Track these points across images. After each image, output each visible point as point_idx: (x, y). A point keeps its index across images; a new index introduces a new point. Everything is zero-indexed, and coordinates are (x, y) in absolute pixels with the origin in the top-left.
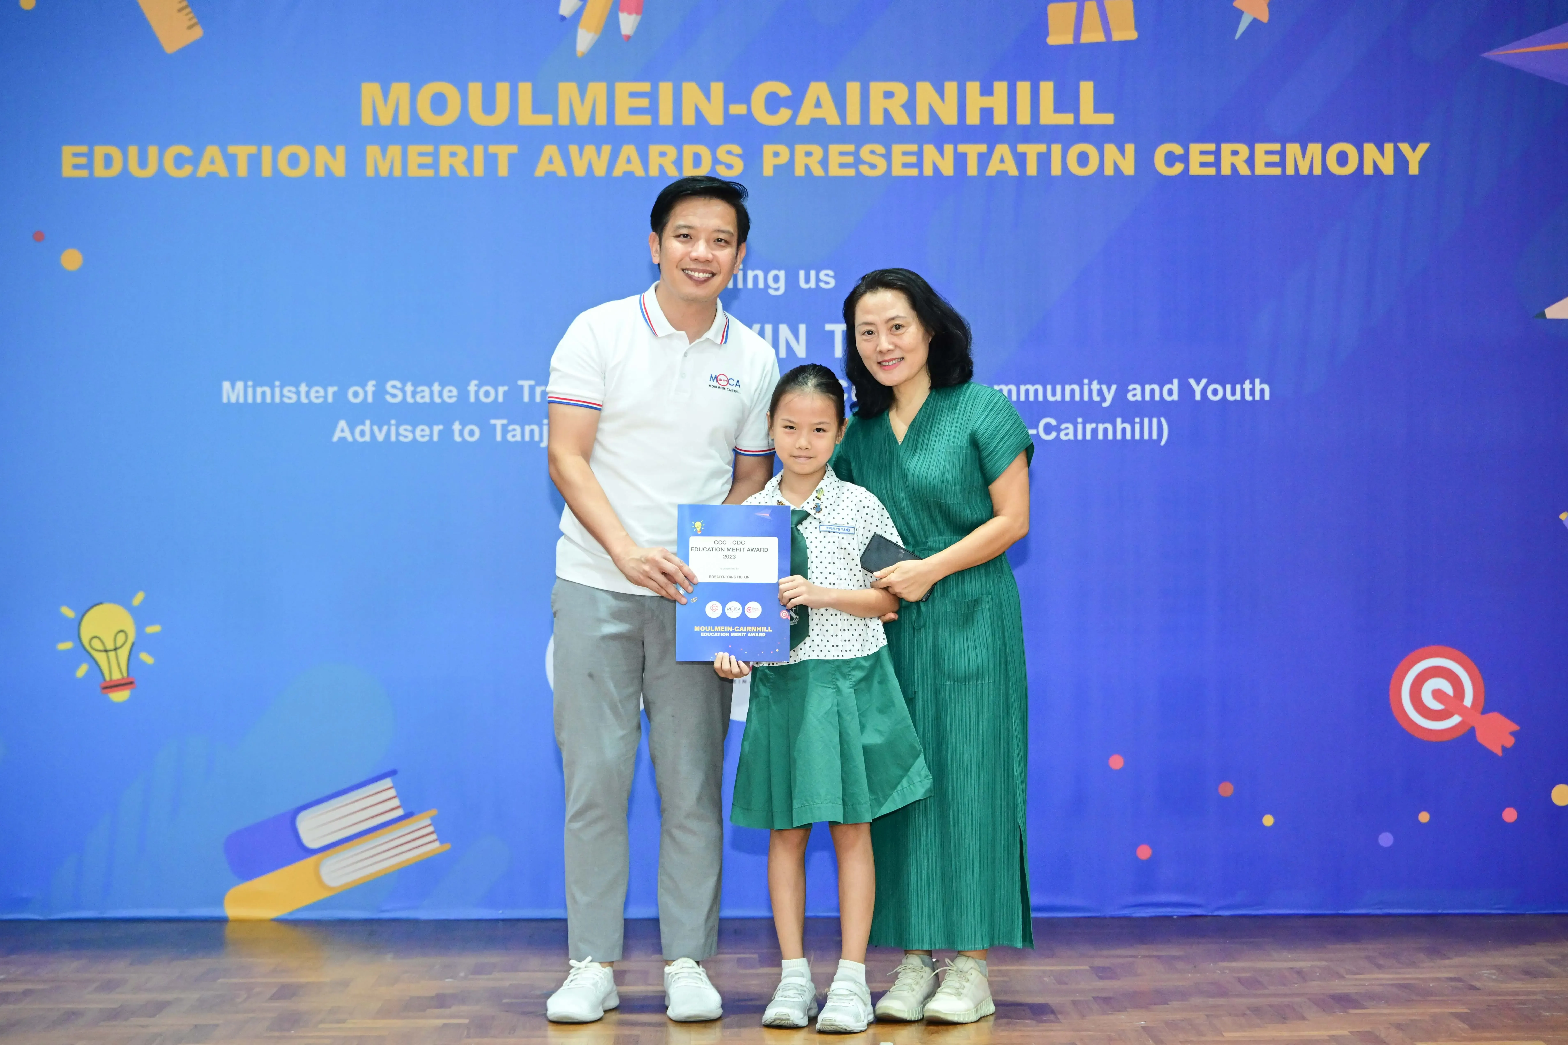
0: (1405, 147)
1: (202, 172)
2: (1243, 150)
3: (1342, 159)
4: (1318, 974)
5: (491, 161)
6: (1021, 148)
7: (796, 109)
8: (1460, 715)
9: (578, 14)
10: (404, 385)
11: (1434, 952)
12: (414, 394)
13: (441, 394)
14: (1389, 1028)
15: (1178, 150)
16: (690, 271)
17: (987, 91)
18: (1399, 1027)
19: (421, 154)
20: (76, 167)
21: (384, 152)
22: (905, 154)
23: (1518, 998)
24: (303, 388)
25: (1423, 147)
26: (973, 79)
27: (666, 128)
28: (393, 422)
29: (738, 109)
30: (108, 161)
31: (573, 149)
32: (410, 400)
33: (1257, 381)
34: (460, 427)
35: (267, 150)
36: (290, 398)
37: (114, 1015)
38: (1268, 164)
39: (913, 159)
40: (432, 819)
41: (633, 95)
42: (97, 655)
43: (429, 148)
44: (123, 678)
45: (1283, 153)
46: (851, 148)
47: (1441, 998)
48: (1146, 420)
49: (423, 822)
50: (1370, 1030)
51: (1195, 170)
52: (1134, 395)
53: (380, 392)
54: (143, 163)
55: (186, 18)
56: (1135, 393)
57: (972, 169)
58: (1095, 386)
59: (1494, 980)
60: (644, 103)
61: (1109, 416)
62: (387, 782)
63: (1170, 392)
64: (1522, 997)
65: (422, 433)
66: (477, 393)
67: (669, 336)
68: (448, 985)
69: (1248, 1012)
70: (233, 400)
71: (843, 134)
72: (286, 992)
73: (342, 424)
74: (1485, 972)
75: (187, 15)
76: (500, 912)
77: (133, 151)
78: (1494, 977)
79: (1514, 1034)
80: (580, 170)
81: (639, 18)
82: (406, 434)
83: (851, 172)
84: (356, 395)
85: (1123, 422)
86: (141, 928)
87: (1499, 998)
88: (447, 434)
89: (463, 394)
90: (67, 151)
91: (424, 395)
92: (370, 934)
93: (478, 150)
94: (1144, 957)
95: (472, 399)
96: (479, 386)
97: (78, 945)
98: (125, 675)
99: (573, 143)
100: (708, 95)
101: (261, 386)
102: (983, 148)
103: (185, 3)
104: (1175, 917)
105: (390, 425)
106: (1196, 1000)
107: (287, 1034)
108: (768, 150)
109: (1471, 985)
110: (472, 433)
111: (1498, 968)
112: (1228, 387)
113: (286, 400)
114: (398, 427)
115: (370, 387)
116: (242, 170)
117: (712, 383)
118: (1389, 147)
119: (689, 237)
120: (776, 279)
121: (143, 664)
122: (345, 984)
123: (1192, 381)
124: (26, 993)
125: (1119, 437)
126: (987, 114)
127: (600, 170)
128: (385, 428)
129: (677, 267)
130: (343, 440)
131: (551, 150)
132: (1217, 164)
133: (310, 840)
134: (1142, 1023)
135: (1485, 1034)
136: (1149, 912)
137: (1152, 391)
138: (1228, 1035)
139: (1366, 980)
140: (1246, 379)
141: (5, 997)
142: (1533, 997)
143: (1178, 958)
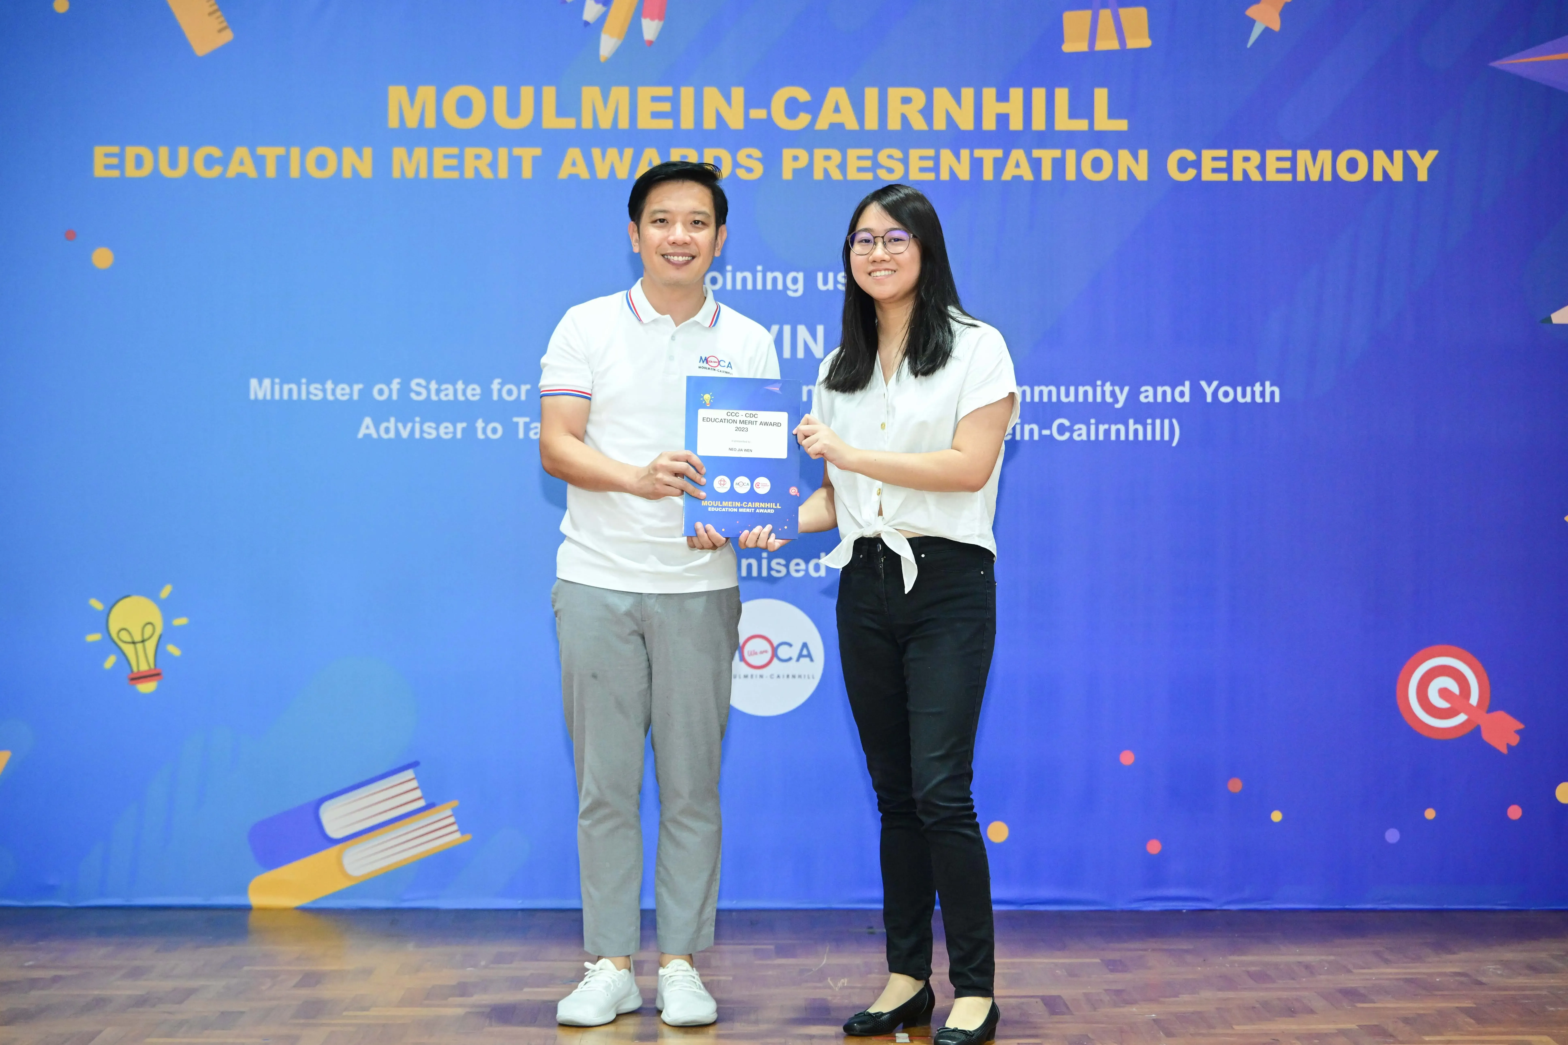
0: (1414, 154)
1: (231, 173)
2: (1255, 156)
3: (1352, 166)
4: (1326, 968)
5: (515, 163)
6: (1036, 153)
7: (815, 114)
8: (1466, 713)
9: (602, 19)
10: (428, 383)
11: (1440, 947)
12: (438, 391)
13: (464, 392)
14: (1396, 1022)
15: (1191, 156)
16: (669, 256)
17: (1002, 97)
18: (1406, 1020)
19: (446, 156)
20: (108, 167)
21: (410, 155)
22: (922, 158)
23: (1524, 993)
24: (329, 385)
25: (1432, 154)
26: (989, 85)
27: (688, 131)
28: (417, 419)
29: (758, 114)
30: (139, 161)
31: (596, 152)
32: (434, 397)
33: (1268, 384)
34: (483, 425)
35: (295, 152)
36: (316, 395)
37: (141, 1002)
38: (1279, 171)
39: (930, 164)
40: (453, 810)
41: (655, 99)
42: (124, 646)
43: (455, 151)
44: (150, 670)
45: (1293, 160)
46: (869, 152)
47: (1447, 993)
48: (1158, 422)
49: (444, 813)
50: (1378, 1024)
51: (1207, 176)
52: (1147, 397)
53: (405, 389)
54: (173, 163)
55: (216, 22)
56: (1147, 395)
57: (988, 174)
58: (1108, 387)
59: (1501, 975)
60: (666, 107)
61: (1121, 417)
62: (409, 774)
63: (1182, 394)
64: (1527, 993)
65: (446, 430)
66: (500, 391)
67: (655, 321)
68: (470, 973)
69: (1258, 1007)
70: (260, 396)
71: (860, 138)
72: (311, 979)
73: (368, 421)
74: (1491, 967)
75: (218, 18)
76: (520, 902)
77: (163, 151)
78: (1499, 972)
79: (1519, 1028)
80: (602, 173)
81: (661, 23)
82: (430, 431)
83: (868, 176)
84: (381, 392)
85: (1135, 423)
86: (167, 915)
87: (1505, 993)
88: (470, 431)
89: (487, 391)
90: (99, 152)
91: (448, 393)
92: (391, 924)
93: (503, 153)
94: (1153, 950)
95: (495, 397)
96: (502, 384)
97: (104, 932)
98: (152, 666)
99: (596, 146)
100: (728, 99)
101: (288, 382)
102: (999, 153)
103: (216, 7)
104: (1185, 911)
105: (414, 422)
106: (1206, 994)
107: (311, 1021)
108: (788, 154)
109: (1477, 980)
110: (494, 431)
111: (1502, 963)
112: (1239, 389)
113: (312, 397)
114: (422, 424)
115: (395, 384)
116: (271, 171)
117: (701, 364)
118: (1398, 154)
119: (665, 222)
120: (795, 281)
121: (170, 655)
122: (368, 972)
123: (1203, 384)
124: (56, 979)
125: (1131, 437)
126: (1003, 119)
127: (622, 173)
128: (410, 425)
129: (656, 253)
130: (368, 436)
131: (574, 153)
132: (1229, 170)
133: (333, 830)
134: (1153, 1015)
135: (1490, 1029)
136: (1158, 906)
137: (1164, 393)
138: (1238, 1028)
139: (1373, 974)
140: (1257, 382)
141: (34, 983)
142: (1538, 992)
143: (1187, 951)
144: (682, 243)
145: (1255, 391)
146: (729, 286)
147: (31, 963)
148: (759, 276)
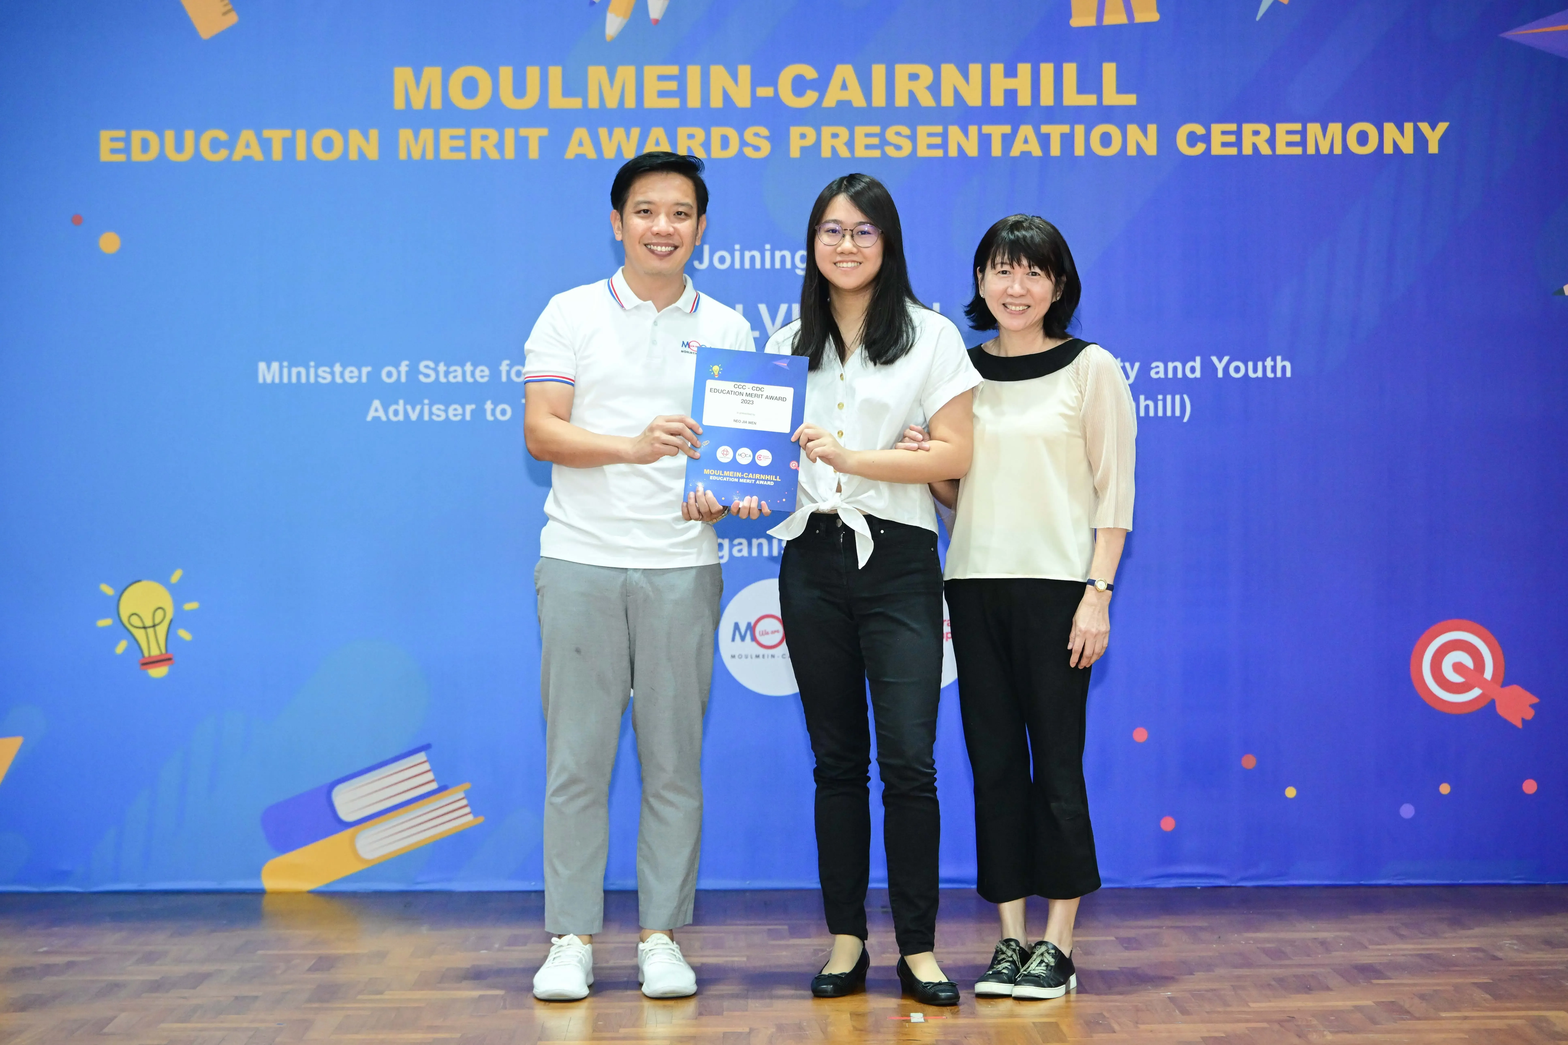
0: (1424, 127)
1: (237, 156)
2: (1265, 130)
3: (1363, 139)
4: (1341, 945)
5: (522, 144)
6: (1045, 129)
7: (822, 92)
8: (1480, 687)
10: (437, 365)
11: (1456, 922)
12: (447, 374)
13: (473, 374)
14: (1412, 998)
15: (1200, 130)
16: (652, 246)
17: (1010, 72)
18: (1422, 997)
19: (453, 138)
20: (114, 151)
21: (416, 136)
22: (930, 135)
23: (1540, 968)
24: (338, 368)
25: (1442, 127)
26: (997, 61)
27: (694, 110)
28: (426, 401)
29: (765, 92)
30: (145, 146)
31: (603, 132)
32: (442, 379)
33: (1279, 358)
34: (492, 407)
35: (301, 134)
36: (324, 378)
37: (157, 986)
38: (1289, 144)
39: (938, 140)
40: (465, 792)
41: (661, 78)
42: (135, 631)
43: (461, 132)
44: (162, 654)
45: (1303, 133)
46: (876, 129)
47: (1464, 969)
48: (1169, 398)
49: (457, 796)
50: (1394, 1000)
51: (1217, 150)
52: (1157, 373)
53: (413, 371)
54: (179, 147)
55: (221, 4)
56: (1158, 371)
57: (996, 150)
59: (1517, 950)
60: (673, 86)
62: (422, 756)
63: (1193, 370)
64: (1542, 968)
65: (455, 412)
66: (508, 372)
67: (637, 307)
68: (484, 957)
69: (1273, 983)
70: (269, 380)
71: (868, 115)
72: (325, 963)
73: (376, 403)
74: (1507, 942)
75: (222, 1)
76: (533, 883)
77: (170, 135)
78: (1515, 947)
79: (1537, 1004)
80: (609, 152)
81: (666, 2)
82: (439, 413)
83: (877, 153)
84: (389, 375)
85: (1146, 399)
86: (181, 899)
87: (1522, 968)
88: (479, 413)
89: (495, 373)
90: (105, 136)
91: (457, 375)
92: (405, 906)
93: (509, 133)
94: (1169, 927)
95: (504, 378)
96: (511, 366)
97: (118, 917)
98: (164, 651)
99: (602, 126)
100: (735, 78)
101: (296, 366)
102: (1007, 129)
104: (1199, 888)
105: (423, 405)
106: (1220, 971)
107: (325, 1005)
108: (795, 132)
109: (1494, 956)
110: (503, 412)
111: (1519, 938)
112: (1250, 364)
113: (320, 380)
114: (431, 405)
115: (404, 367)
116: (277, 154)
117: (684, 349)
118: (1409, 127)
119: (649, 212)
121: (181, 639)
122: (381, 955)
123: (1214, 359)
124: (70, 965)
126: (1010, 95)
128: (418, 408)
129: (639, 243)
130: (377, 419)
131: (581, 133)
132: (1239, 144)
133: (346, 813)
134: (1169, 993)
135: (1508, 1005)
136: (1173, 883)
137: (1175, 369)
138: (1254, 1006)
139: (1389, 950)
140: (1268, 357)
141: (48, 969)
142: (1556, 967)
143: (1201, 929)
144: (665, 234)
145: (1266, 366)
146: (737, 265)
147: (45, 949)
148: (768, 254)
